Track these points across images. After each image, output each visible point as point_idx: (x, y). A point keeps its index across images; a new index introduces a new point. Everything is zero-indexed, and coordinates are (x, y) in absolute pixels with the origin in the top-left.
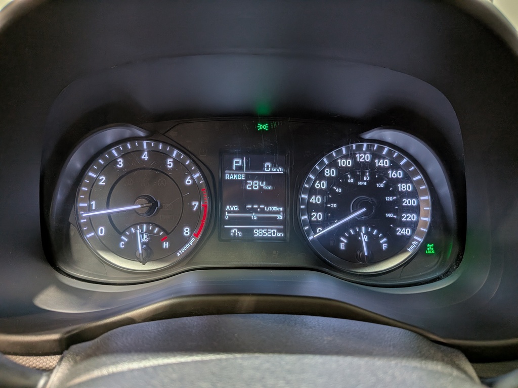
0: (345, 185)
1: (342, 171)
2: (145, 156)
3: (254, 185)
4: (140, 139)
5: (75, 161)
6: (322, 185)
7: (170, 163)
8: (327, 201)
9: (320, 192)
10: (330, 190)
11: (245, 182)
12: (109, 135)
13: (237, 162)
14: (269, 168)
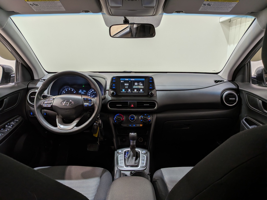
0: (93, 93)
1: (93, 91)
2: (69, 90)
3: (82, 93)
4: (69, 88)
5: (61, 90)
6: (90, 93)
7: (72, 90)
8: (91, 95)
9: (90, 94)
10: (91, 93)
11: (81, 93)
12: (65, 87)
13: (80, 90)
14: (84, 91)
